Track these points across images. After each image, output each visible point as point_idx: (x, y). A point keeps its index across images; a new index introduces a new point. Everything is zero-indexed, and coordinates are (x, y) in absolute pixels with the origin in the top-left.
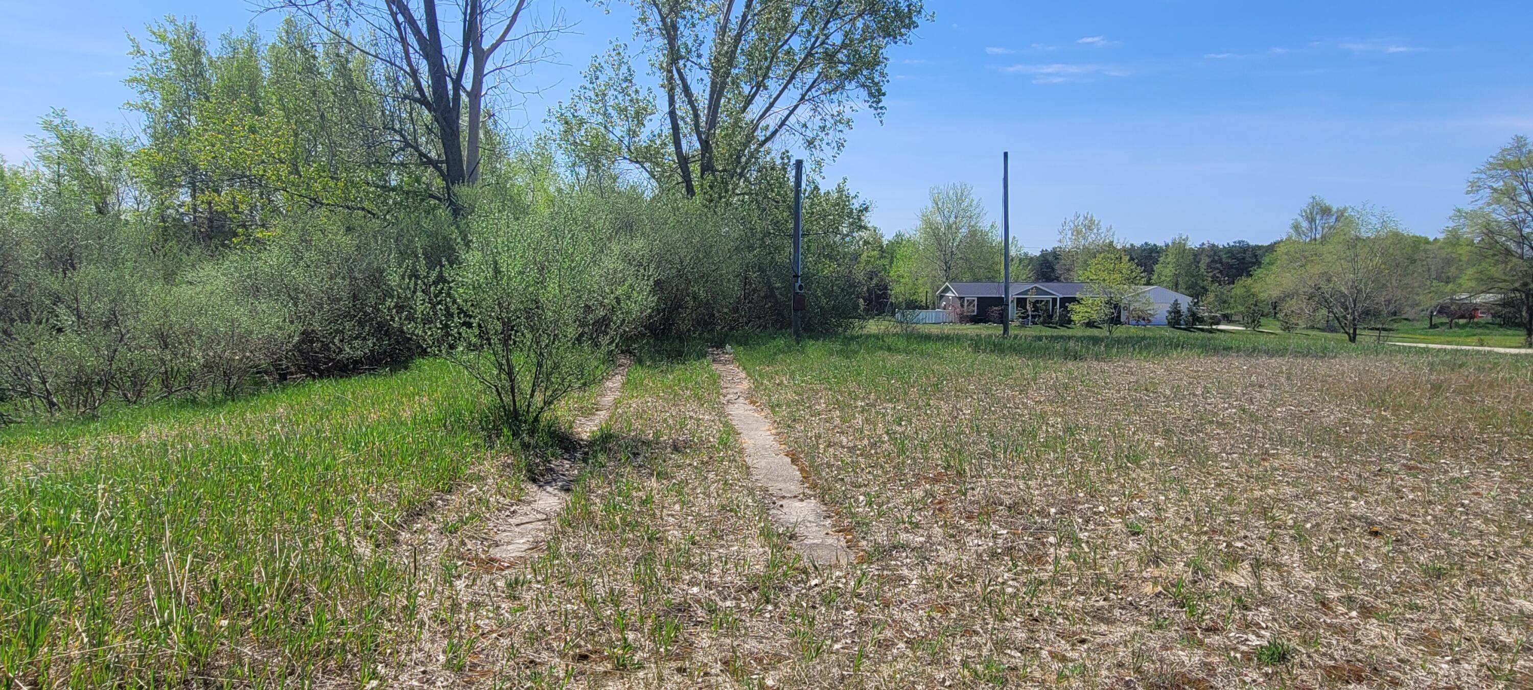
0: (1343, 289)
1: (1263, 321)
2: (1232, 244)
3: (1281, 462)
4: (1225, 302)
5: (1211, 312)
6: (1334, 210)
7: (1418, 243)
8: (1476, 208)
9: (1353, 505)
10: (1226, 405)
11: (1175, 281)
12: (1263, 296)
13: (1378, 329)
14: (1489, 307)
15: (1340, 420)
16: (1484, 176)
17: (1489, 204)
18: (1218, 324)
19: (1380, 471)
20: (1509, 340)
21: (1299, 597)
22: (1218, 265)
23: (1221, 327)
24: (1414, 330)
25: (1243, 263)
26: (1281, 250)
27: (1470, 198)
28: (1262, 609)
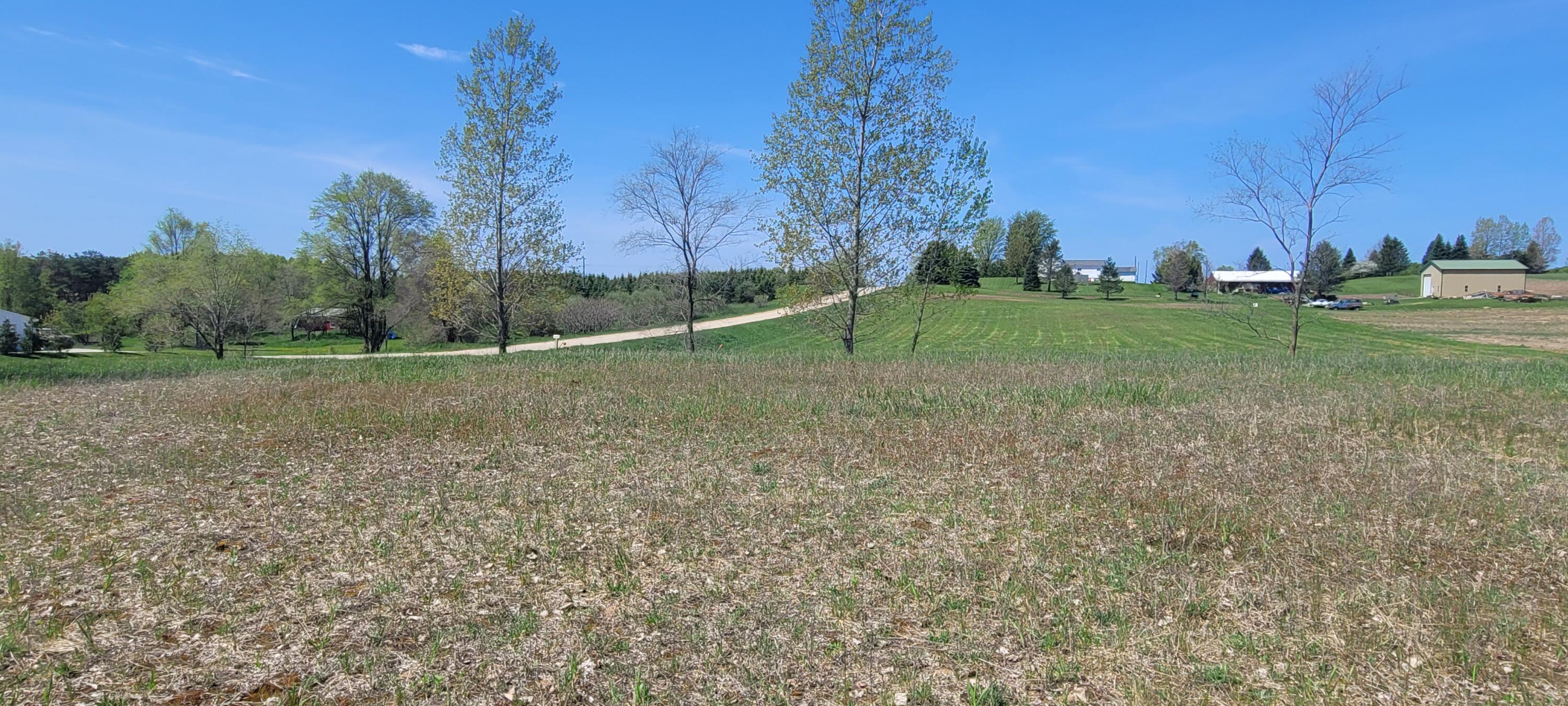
0: (205, 304)
1: (125, 341)
2: (81, 254)
3: (129, 496)
4: (78, 321)
5: (58, 334)
6: (194, 224)
7: (275, 261)
8: (319, 233)
9: (202, 525)
10: (65, 442)
11: (6, 296)
12: (122, 314)
13: (243, 344)
14: (336, 320)
15: (196, 440)
16: (322, 205)
17: (329, 231)
18: (70, 346)
19: (232, 484)
20: (350, 348)
21: (139, 639)
22: (66, 279)
23: (72, 351)
24: (280, 343)
25: (96, 277)
26: (138, 263)
27: (314, 223)
28: (94, 669)
